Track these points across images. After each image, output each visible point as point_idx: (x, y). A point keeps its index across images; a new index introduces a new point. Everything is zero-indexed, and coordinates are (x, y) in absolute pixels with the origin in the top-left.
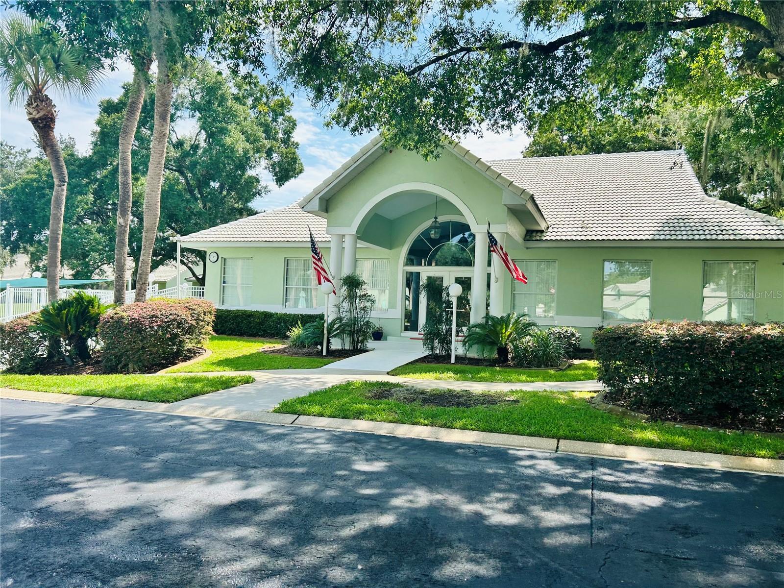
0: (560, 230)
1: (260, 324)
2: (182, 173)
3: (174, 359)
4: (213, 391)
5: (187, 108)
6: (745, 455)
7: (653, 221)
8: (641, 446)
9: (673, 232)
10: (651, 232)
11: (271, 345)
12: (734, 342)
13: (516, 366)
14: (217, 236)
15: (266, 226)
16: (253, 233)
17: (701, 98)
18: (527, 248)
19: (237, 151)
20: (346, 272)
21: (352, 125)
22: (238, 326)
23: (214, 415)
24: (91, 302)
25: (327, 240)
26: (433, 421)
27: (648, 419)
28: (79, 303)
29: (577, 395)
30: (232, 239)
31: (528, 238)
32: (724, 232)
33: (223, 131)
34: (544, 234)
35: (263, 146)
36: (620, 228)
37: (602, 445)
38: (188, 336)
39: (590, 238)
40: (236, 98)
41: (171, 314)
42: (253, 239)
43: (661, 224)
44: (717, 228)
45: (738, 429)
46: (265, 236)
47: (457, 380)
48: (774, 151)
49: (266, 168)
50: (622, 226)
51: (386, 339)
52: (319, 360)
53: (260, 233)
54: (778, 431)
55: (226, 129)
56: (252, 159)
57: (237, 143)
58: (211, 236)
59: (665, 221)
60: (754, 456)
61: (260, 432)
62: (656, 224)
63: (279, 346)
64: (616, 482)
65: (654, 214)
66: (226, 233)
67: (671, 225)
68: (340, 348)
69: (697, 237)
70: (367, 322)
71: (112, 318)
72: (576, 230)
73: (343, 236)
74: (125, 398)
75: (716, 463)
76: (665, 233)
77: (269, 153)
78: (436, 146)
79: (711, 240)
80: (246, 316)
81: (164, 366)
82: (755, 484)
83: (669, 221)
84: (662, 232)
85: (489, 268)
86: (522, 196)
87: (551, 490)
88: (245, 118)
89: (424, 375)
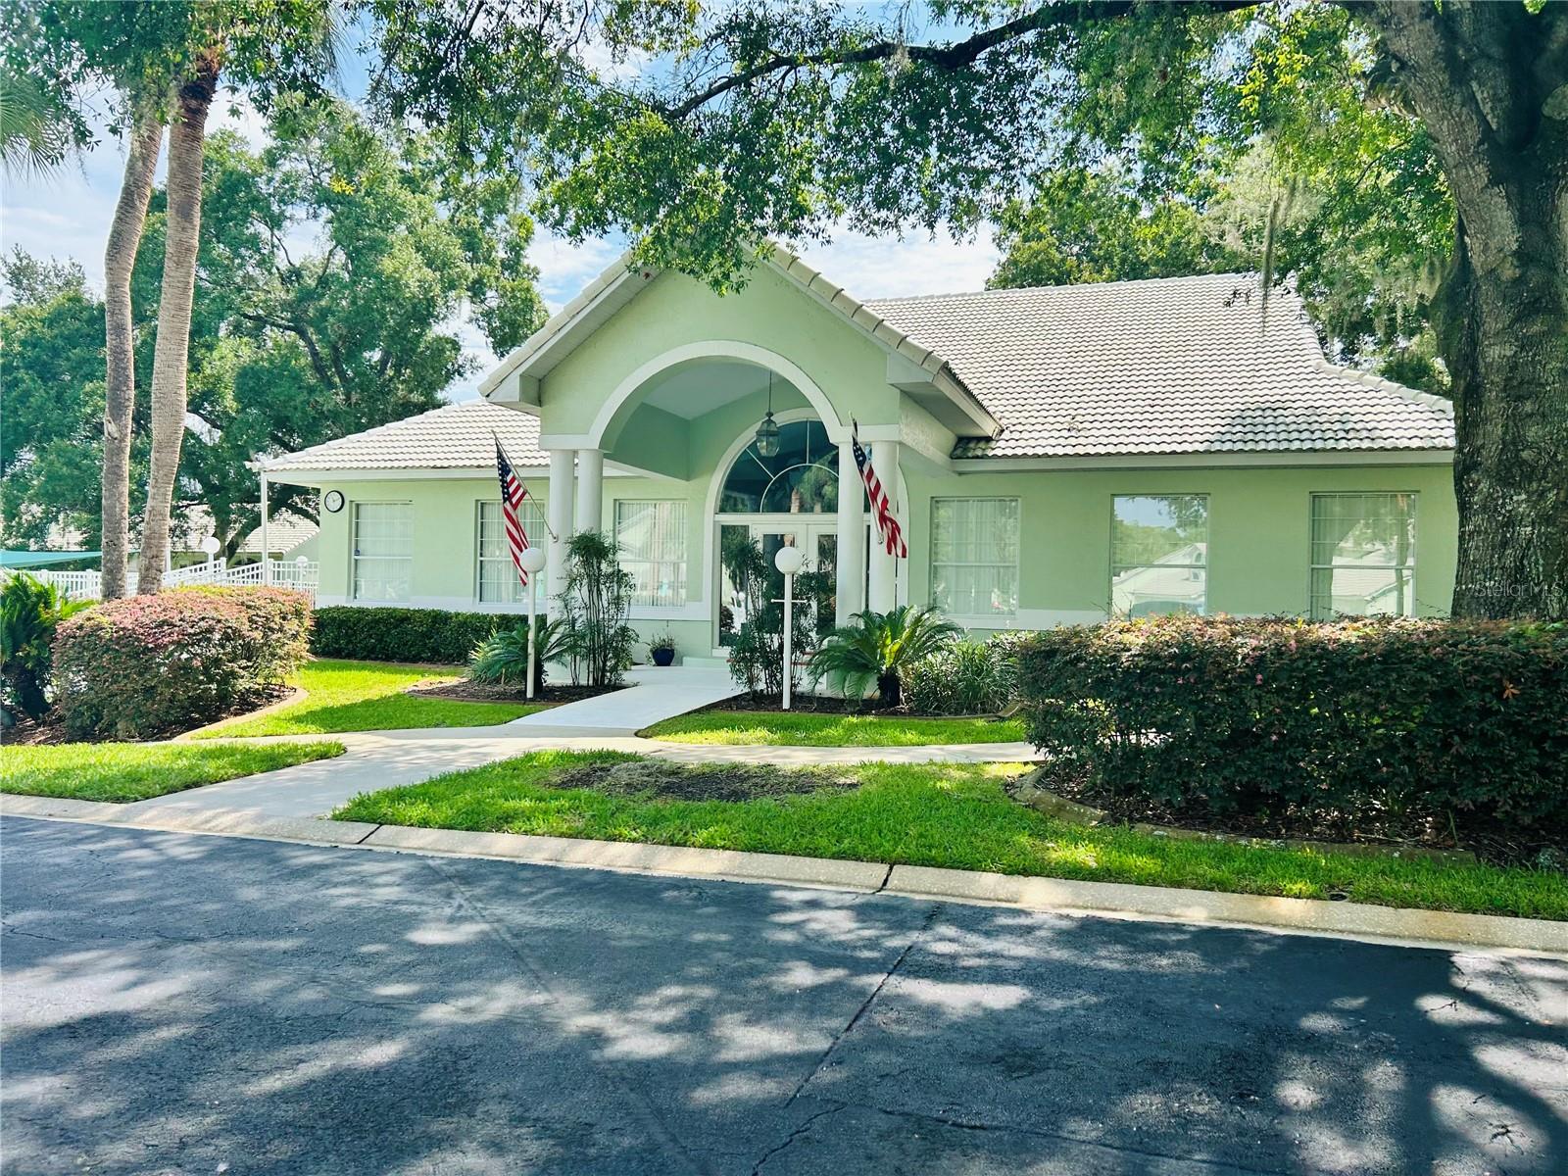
0: (1025, 435)
1: (426, 635)
2: (302, 334)
3: (219, 710)
4: (238, 776)
5: (304, 200)
6: (1260, 892)
7: (1213, 415)
8: (1057, 876)
9: (1250, 436)
10: (1207, 437)
11: (438, 679)
12: (1264, 656)
13: (912, 713)
14: (340, 458)
15: (440, 437)
16: (412, 450)
17: (1316, 162)
18: (960, 474)
19: (407, 286)
20: (581, 527)
21: (569, 224)
22: (380, 641)
23: (209, 826)
24: (44, 597)
25: (543, 462)
26: (653, 832)
27: (1102, 820)
28: (19, 599)
29: (994, 771)
30: (368, 465)
31: (959, 452)
32: (1352, 434)
33: (377, 246)
34: (993, 444)
35: (463, 275)
36: (1144, 430)
37: (976, 875)
38: (244, 663)
39: (1081, 450)
40: (408, 181)
41: (203, 619)
42: (410, 463)
43: (1229, 421)
44: (1337, 426)
45: (1278, 836)
46: (435, 456)
47: (771, 743)
48: (1432, 264)
49: (471, 321)
50: (1149, 424)
51: (681, 663)
52: (515, 707)
53: (426, 449)
54: (1359, 840)
55: (383, 241)
56: (440, 302)
57: (406, 268)
58: (327, 458)
59: (1238, 413)
60: (1279, 893)
61: (274, 861)
62: (1218, 421)
63: (450, 681)
64: (954, 957)
65: (1216, 400)
66: (359, 451)
67: (1249, 420)
68: (569, 682)
69: (1296, 445)
70: (624, 629)
71: (81, 628)
72: (1057, 434)
73: (575, 453)
74: (41, 794)
75: (1196, 910)
76: (1234, 438)
77: (477, 290)
78: (738, 265)
79: (1324, 450)
80: (395, 620)
81: (193, 725)
82: (1250, 956)
83: (1245, 414)
84: (1228, 436)
85: (866, 515)
86: (925, 366)
87: (802, 976)
88: (425, 220)
89: (707, 734)
